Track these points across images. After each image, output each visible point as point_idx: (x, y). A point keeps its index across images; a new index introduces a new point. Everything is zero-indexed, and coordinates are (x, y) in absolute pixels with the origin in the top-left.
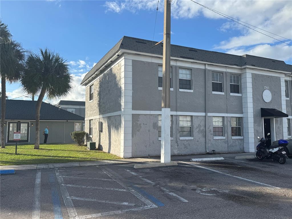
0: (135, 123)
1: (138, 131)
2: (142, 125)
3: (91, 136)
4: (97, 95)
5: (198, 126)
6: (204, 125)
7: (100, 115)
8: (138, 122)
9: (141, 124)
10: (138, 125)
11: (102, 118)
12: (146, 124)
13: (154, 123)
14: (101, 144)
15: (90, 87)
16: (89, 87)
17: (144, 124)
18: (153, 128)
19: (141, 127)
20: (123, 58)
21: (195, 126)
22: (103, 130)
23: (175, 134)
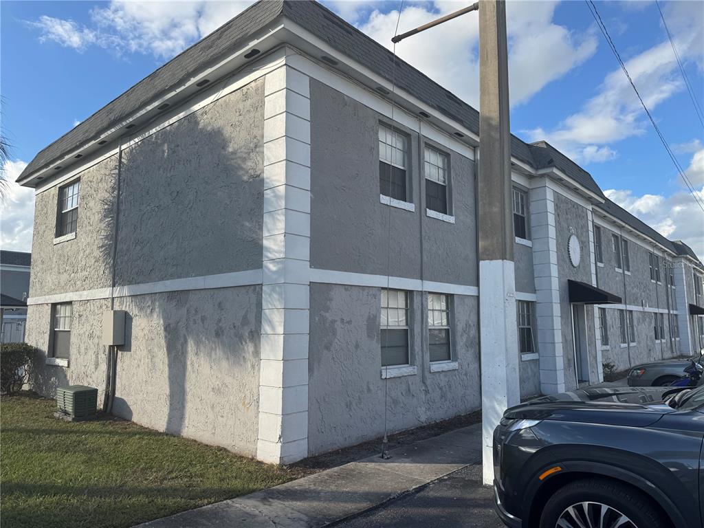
0: (317, 319)
1: (327, 348)
2: (338, 325)
3: (62, 362)
4: (98, 217)
5: (465, 326)
6: (476, 324)
7: (114, 286)
8: (327, 315)
9: (335, 321)
10: (327, 325)
11: (129, 299)
12: (349, 322)
13: (369, 318)
14: (118, 395)
15: (62, 190)
16: (55, 191)
17: (342, 320)
18: (369, 336)
19: (334, 334)
20: (282, 61)
21: (460, 327)
22: (134, 343)
23: (420, 353)
